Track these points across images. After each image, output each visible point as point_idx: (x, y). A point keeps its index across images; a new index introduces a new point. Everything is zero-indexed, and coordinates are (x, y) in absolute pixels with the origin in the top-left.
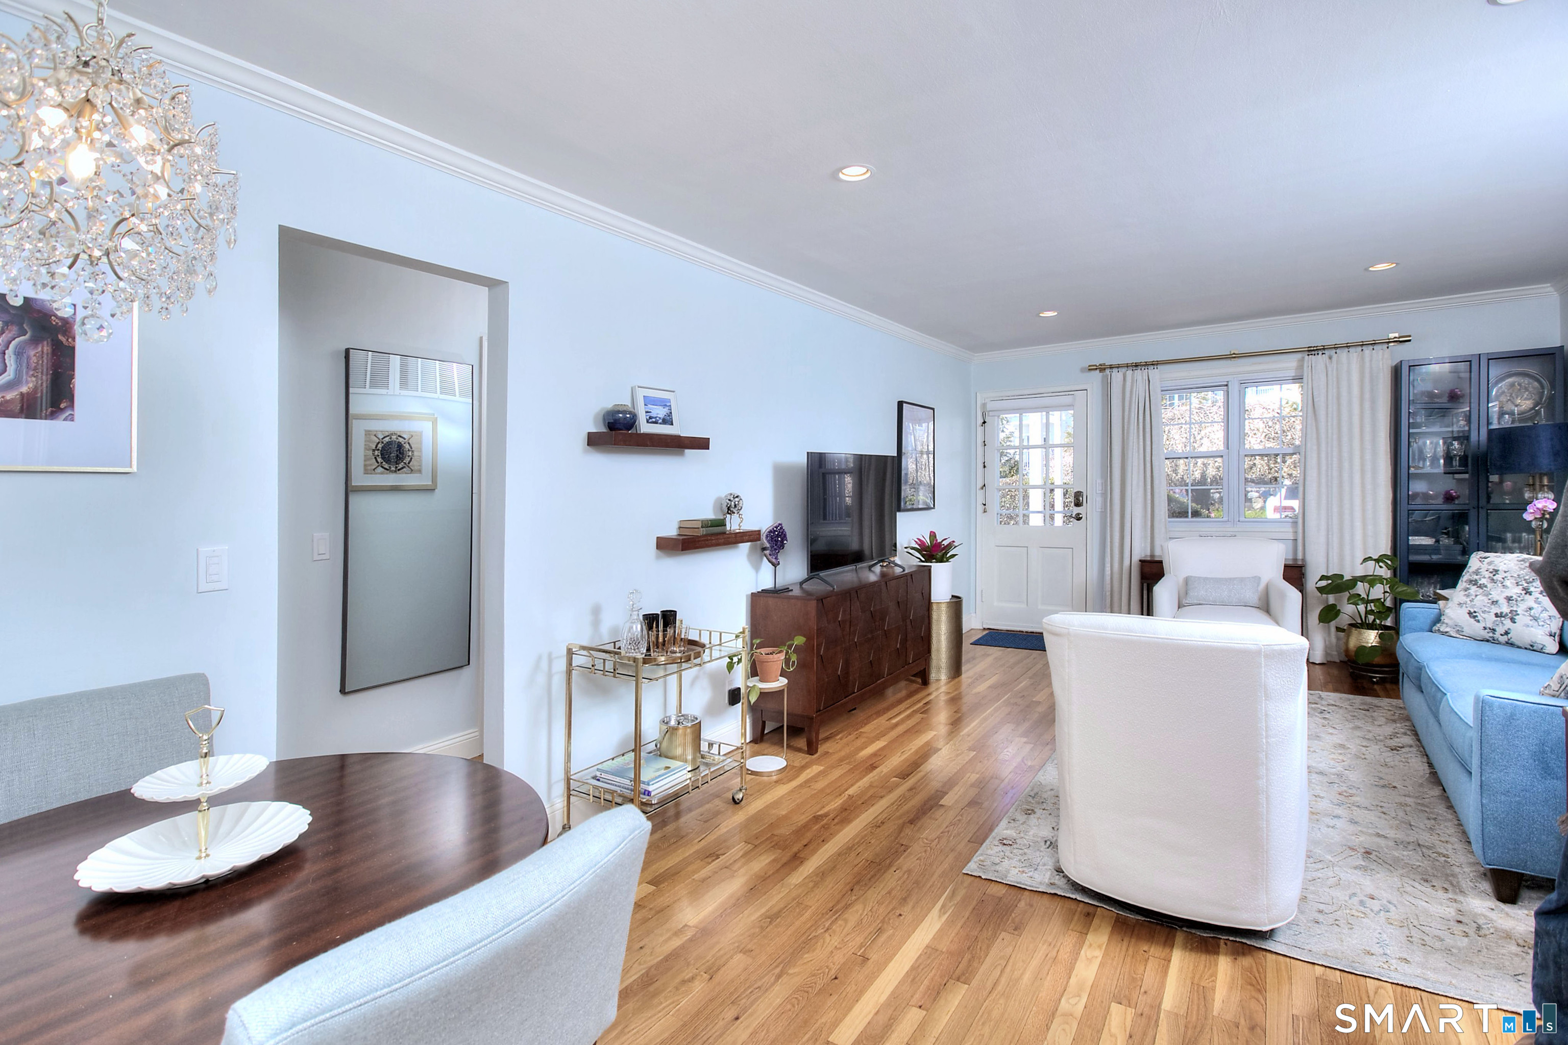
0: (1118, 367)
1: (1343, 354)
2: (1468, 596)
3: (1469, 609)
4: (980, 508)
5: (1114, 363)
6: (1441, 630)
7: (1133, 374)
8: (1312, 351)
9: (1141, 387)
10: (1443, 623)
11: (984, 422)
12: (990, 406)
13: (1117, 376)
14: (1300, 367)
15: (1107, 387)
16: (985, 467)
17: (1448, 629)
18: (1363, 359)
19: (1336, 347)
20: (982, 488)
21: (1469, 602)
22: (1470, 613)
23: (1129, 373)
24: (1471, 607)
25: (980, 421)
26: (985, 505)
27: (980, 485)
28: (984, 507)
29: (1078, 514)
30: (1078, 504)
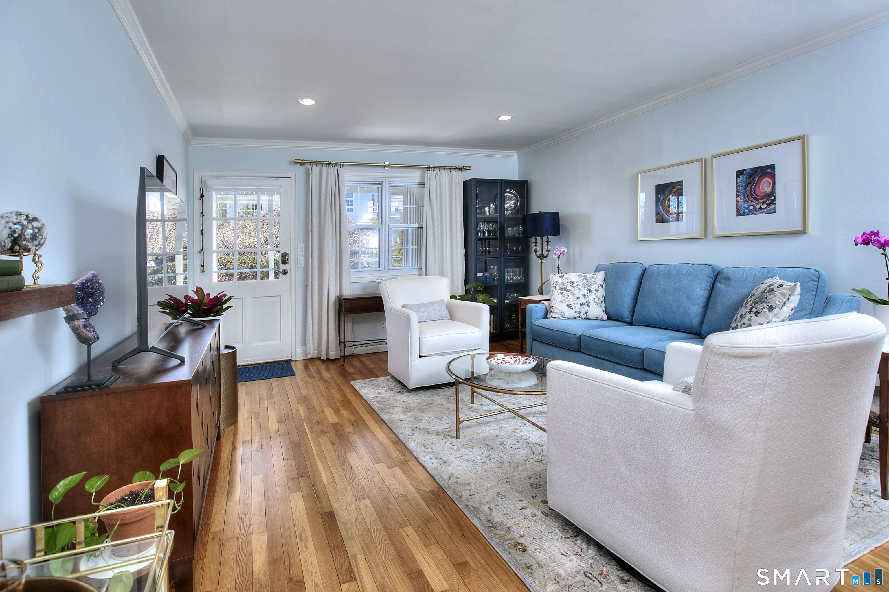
0: (317, 163)
1: (443, 171)
2: (564, 296)
3: (567, 303)
4: (198, 269)
5: (314, 159)
6: (553, 316)
7: (327, 169)
8: (428, 168)
9: (333, 179)
10: (554, 312)
11: (202, 196)
12: (210, 182)
13: (316, 170)
14: (423, 177)
15: (309, 175)
16: (202, 234)
17: (557, 316)
18: (451, 175)
19: (439, 168)
20: (200, 252)
21: (566, 300)
22: (568, 305)
23: (325, 168)
24: (567, 302)
25: (198, 195)
26: (203, 266)
27: (198, 248)
28: (202, 268)
29: (285, 270)
30: (284, 262)
